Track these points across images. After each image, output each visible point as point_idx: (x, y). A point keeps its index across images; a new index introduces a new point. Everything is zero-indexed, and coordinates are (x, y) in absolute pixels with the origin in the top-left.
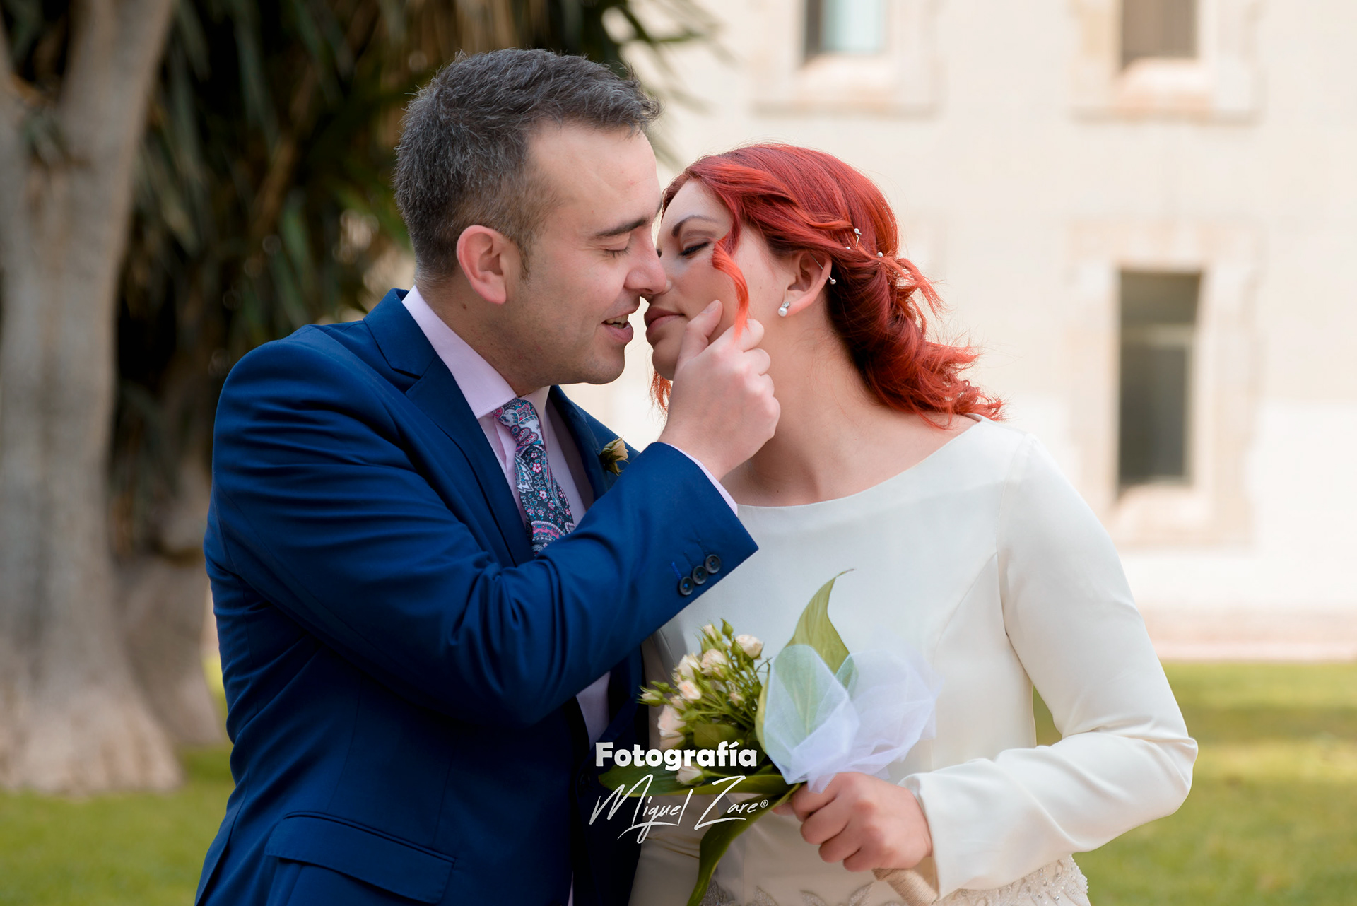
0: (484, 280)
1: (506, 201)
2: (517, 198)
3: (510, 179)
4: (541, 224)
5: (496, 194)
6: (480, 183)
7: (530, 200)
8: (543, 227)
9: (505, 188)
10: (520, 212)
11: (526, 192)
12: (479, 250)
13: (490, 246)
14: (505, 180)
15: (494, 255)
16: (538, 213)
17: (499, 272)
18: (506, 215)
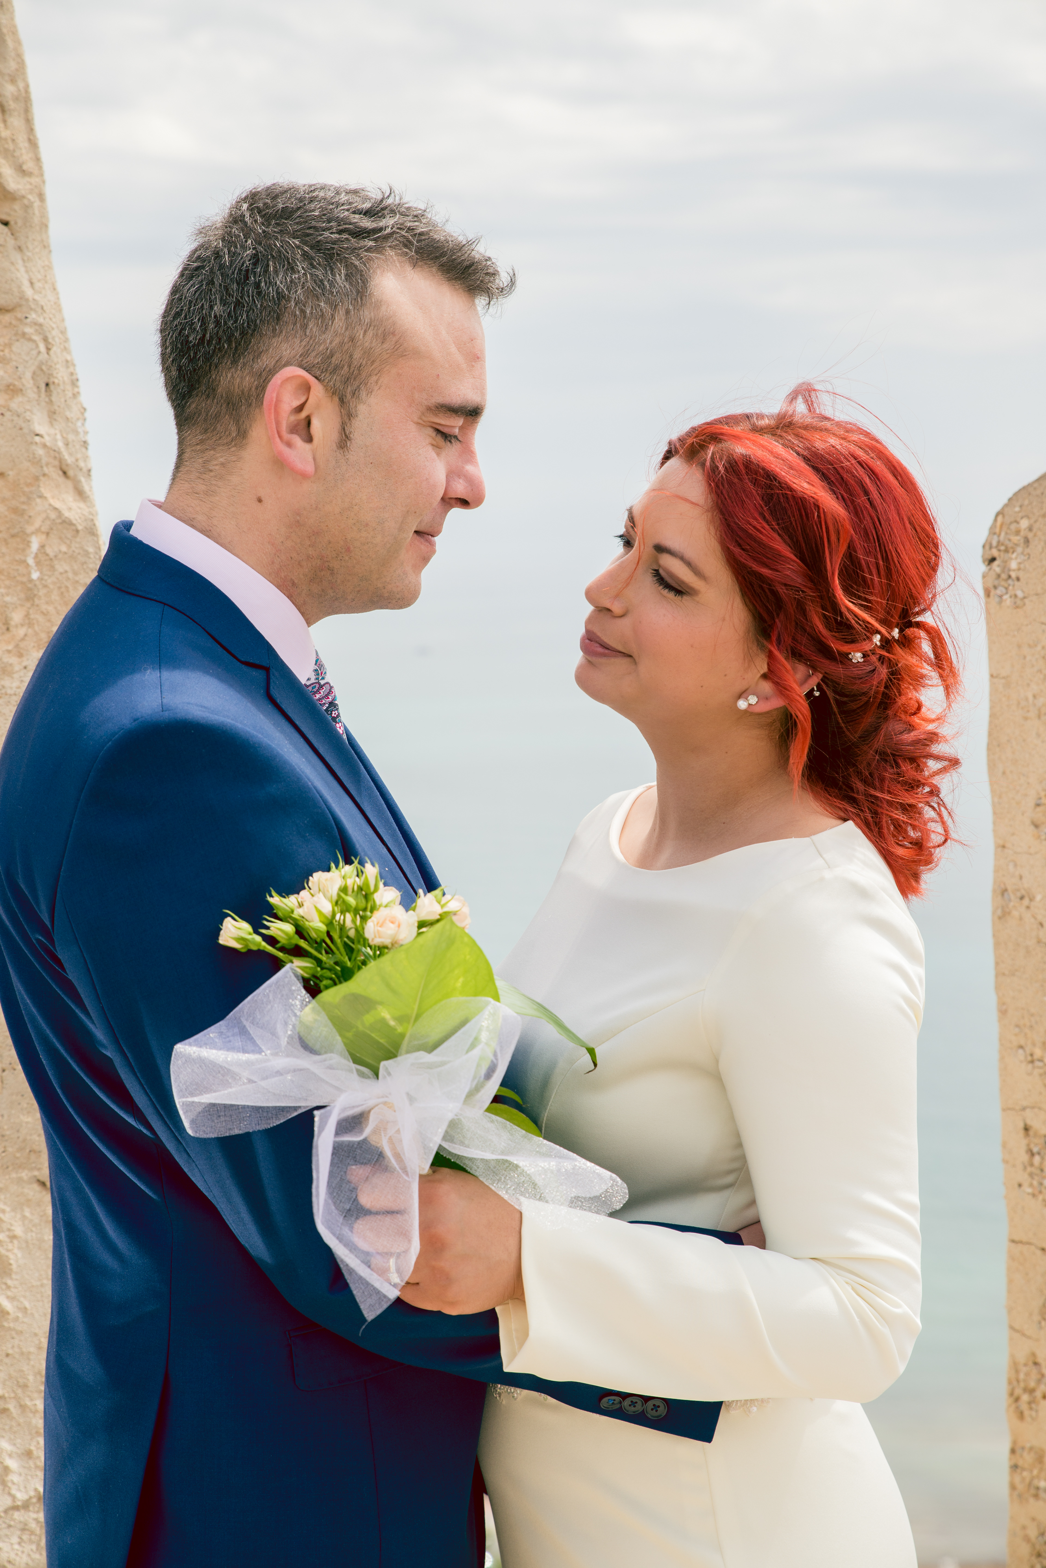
0: (289, 444)
1: (337, 340)
2: (352, 339)
3: (348, 312)
4: (374, 378)
5: (326, 329)
6: (308, 312)
7: (367, 344)
8: (377, 382)
9: (339, 322)
10: (351, 356)
11: (365, 332)
12: (290, 401)
13: (303, 399)
14: (341, 314)
15: (304, 414)
16: (373, 362)
17: (309, 439)
18: (333, 359)
